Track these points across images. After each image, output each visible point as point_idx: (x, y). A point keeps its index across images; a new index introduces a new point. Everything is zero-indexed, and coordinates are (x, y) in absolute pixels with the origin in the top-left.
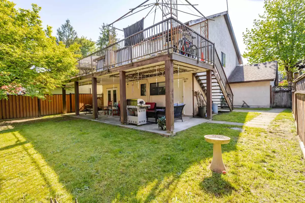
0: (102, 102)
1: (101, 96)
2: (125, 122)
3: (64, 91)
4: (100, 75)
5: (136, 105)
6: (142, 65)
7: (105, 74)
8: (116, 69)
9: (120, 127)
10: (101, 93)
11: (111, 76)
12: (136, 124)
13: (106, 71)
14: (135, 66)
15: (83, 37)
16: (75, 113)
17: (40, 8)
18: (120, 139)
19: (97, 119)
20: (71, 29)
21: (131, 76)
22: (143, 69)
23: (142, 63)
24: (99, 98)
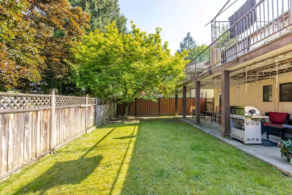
0: (212, 107)
1: (212, 101)
2: (227, 134)
3: (177, 96)
4: (203, 78)
5: (243, 115)
6: (251, 58)
7: (207, 76)
8: (218, 69)
9: (219, 140)
10: (213, 98)
11: (214, 78)
12: (242, 140)
13: (207, 73)
14: (241, 62)
15: (202, 44)
16: (182, 116)
17: (161, 29)
18: (208, 158)
19: (199, 125)
20: (191, 40)
21: (242, 75)
22: (255, 63)
23: (251, 55)
24: (210, 102)
